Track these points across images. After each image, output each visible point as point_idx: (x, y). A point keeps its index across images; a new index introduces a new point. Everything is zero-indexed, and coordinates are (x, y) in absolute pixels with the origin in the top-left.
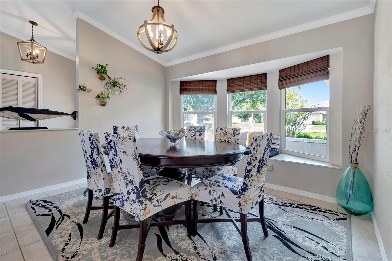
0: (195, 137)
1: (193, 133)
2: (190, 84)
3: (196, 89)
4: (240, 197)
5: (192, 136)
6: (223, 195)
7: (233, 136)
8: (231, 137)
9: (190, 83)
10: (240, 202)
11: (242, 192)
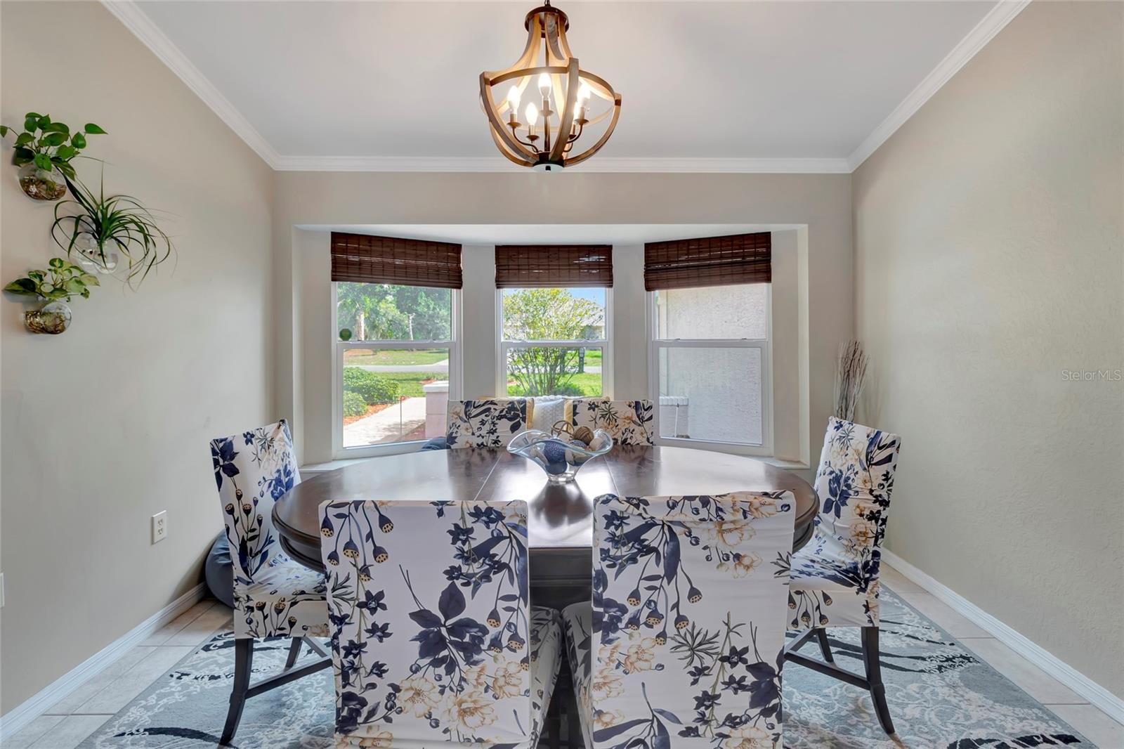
0: (493, 437)
1: (483, 423)
2: (370, 246)
3: (395, 268)
4: (864, 590)
5: (484, 432)
6: (826, 598)
7: (640, 425)
8: (632, 426)
9: (370, 242)
10: (867, 601)
11: (871, 576)
